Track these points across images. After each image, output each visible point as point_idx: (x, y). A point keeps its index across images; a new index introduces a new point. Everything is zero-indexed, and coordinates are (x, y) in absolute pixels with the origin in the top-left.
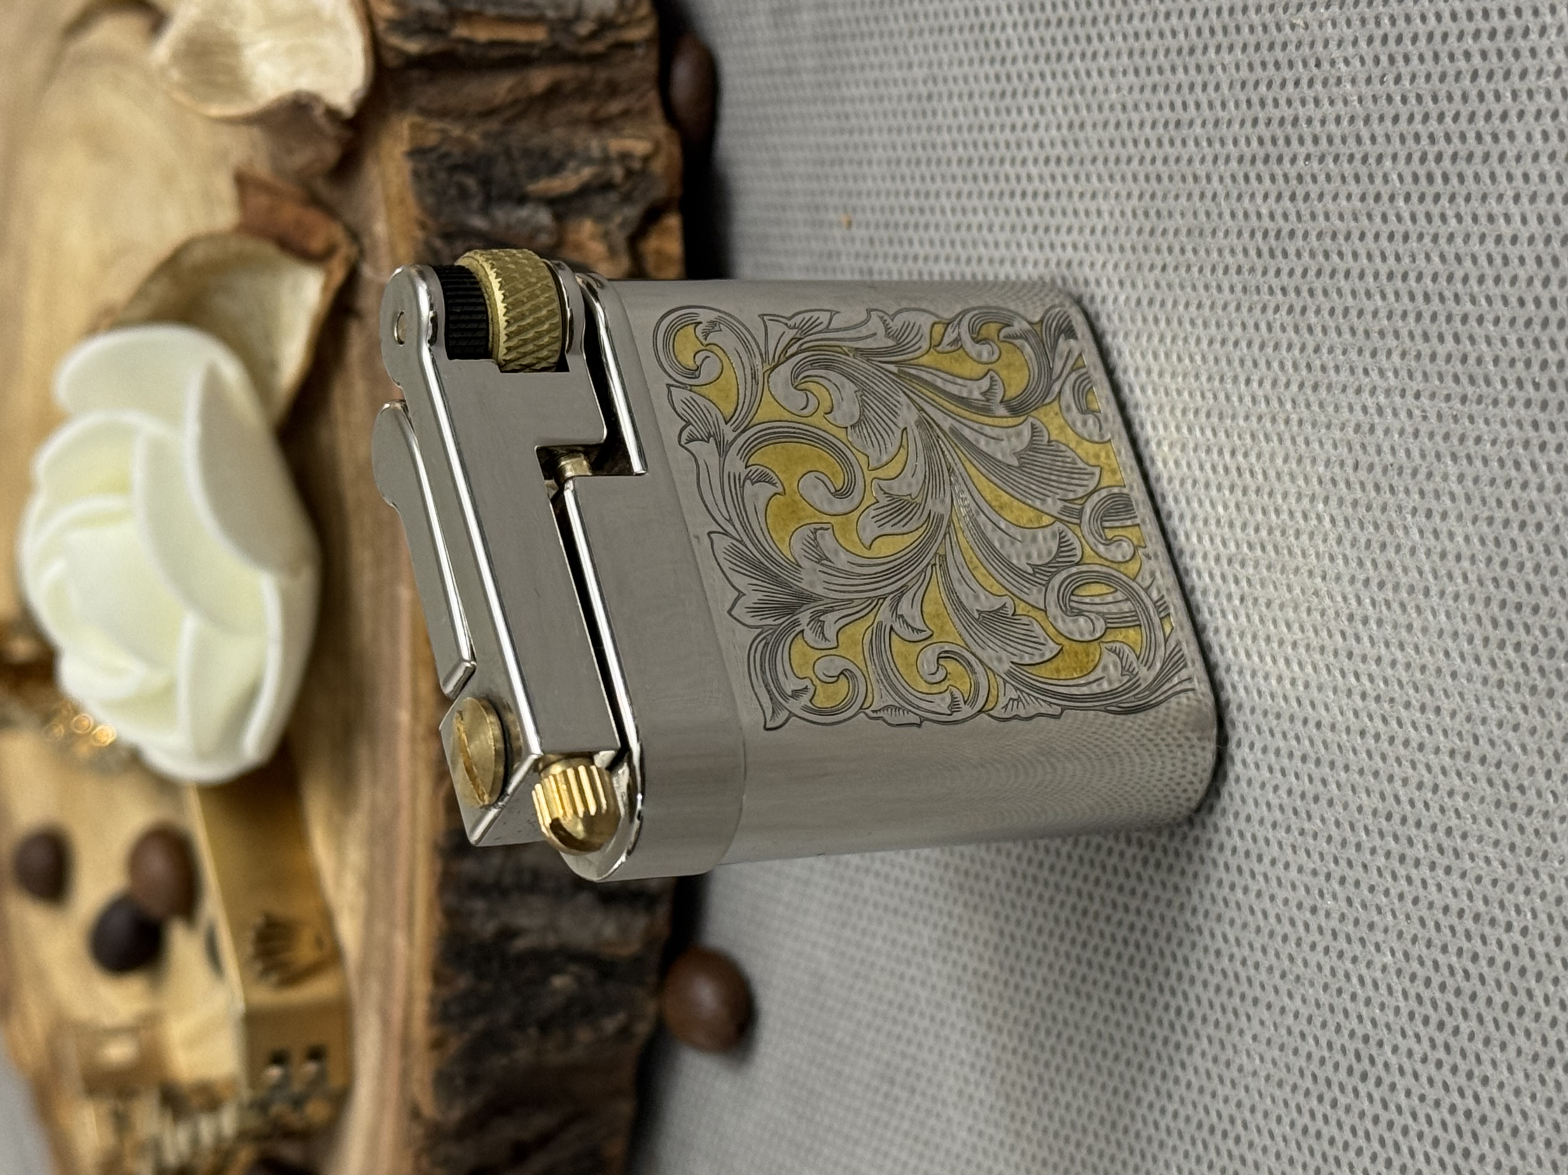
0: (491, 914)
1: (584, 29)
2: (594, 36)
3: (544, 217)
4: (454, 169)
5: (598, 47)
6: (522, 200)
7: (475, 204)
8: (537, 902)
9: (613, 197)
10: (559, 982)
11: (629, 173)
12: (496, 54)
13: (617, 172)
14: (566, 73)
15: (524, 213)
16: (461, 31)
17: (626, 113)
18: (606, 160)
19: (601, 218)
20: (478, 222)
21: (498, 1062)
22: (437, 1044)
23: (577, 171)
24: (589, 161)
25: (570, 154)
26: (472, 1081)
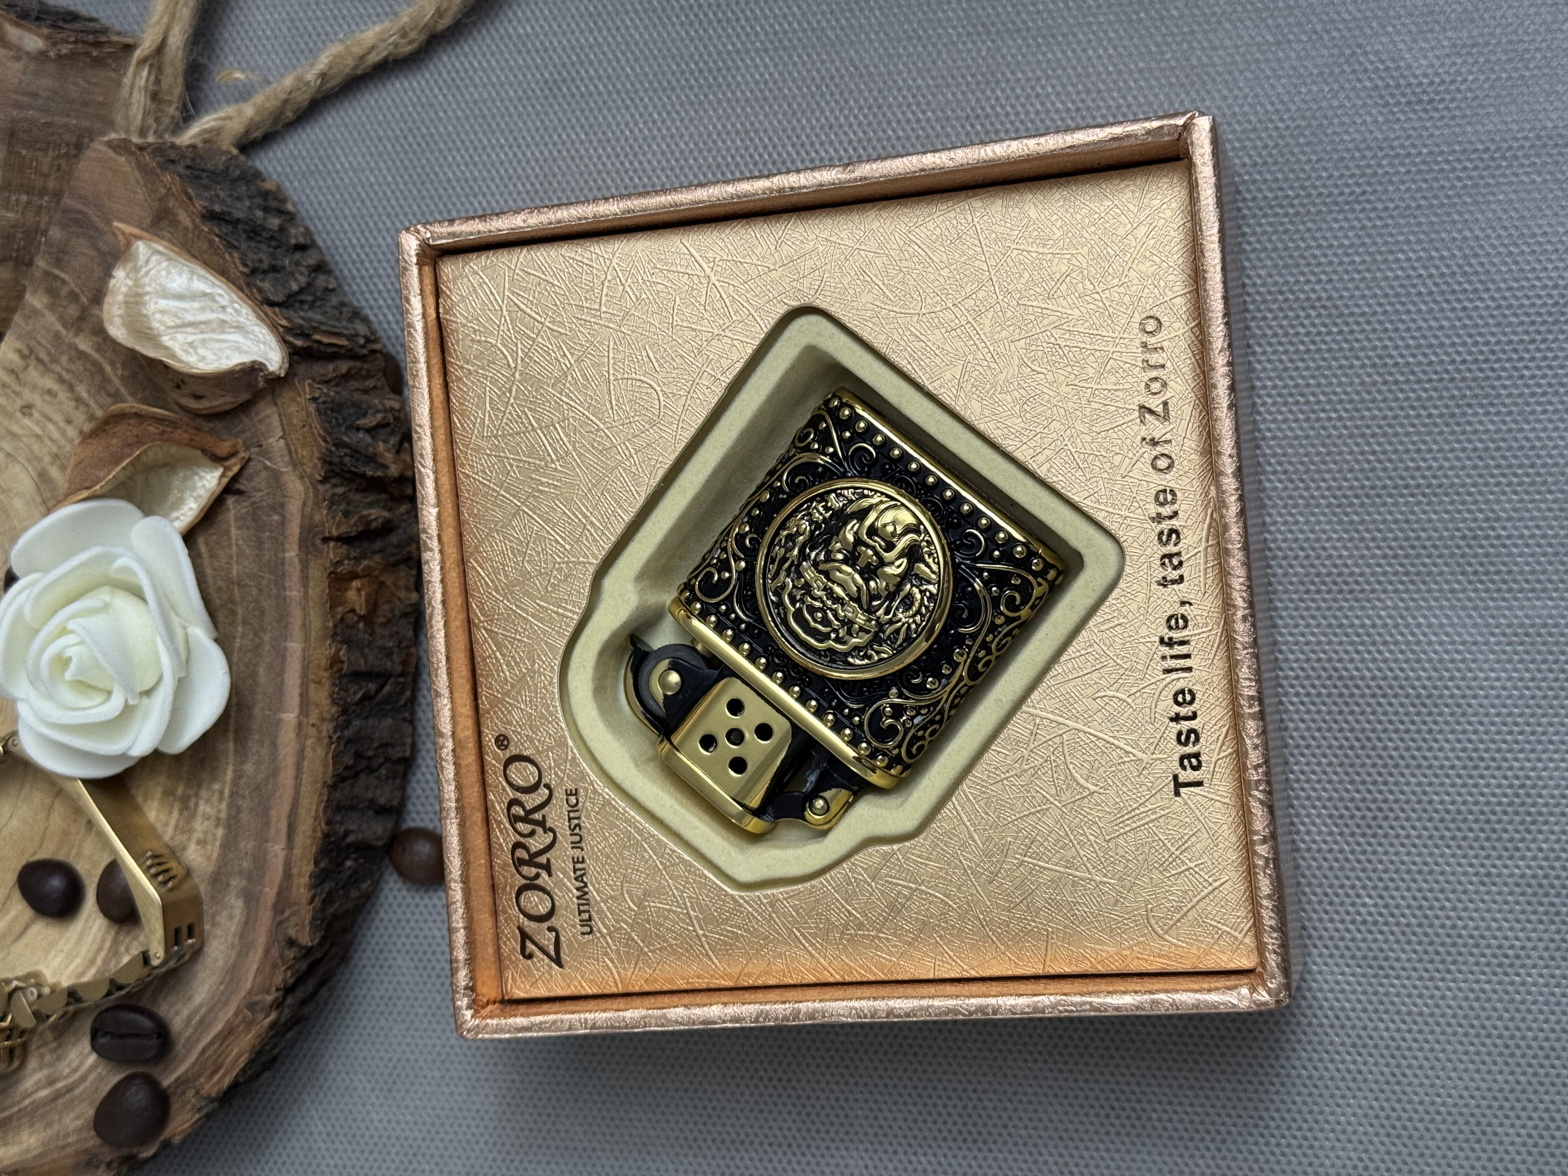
0: (342, 823)
1: (362, 341)
2: (363, 346)
3: (368, 439)
4: (332, 410)
5: (364, 351)
6: (358, 429)
7: (343, 429)
8: (355, 815)
9: (388, 430)
10: (349, 863)
11: (395, 418)
12: (330, 350)
13: (390, 417)
14: (351, 364)
15: (361, 435)
16: (317, 337)
17: (375, 387)
18: (386, 411)
19: (385, 442)
20: (346, 439)
21: (330, 910)
22: (312, 901)
23: (374, 414)
24: (378, 411)
25: (370, 407)
26: (322, 921)
